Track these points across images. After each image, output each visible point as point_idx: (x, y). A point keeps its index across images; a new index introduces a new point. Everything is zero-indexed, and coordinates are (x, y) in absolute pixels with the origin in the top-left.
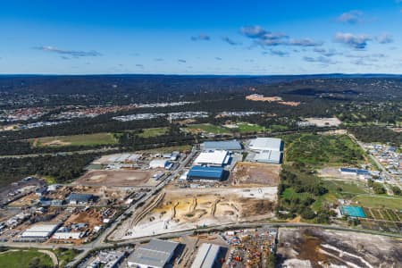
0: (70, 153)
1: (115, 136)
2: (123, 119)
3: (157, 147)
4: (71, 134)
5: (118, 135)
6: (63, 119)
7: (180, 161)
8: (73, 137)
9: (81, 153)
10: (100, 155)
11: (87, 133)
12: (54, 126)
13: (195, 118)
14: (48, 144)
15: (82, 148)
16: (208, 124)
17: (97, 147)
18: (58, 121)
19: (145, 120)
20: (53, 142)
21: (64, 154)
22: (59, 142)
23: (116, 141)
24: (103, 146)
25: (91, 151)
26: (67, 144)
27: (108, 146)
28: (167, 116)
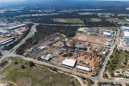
0: (68, 25)
1: (82, 20)
2: (81, 14)
3: (101, 26)
4: (66, 18)
5: (83, 20)
7: (115, 34)
8: (68, 19)
9: (72, 25)
11: (70, 18)
12: (58, 15)
13: (109, 16)
15: (71, 24)
16: (116, 19)
18: (59, 13)
19: (90, 15)
20: (61, 20)
21: (66, 25)
22: (62, 20)
23: (83, 22)
24: (79, 24)
25: (75, 25)
27: (81, 24)
28: (97, 14)
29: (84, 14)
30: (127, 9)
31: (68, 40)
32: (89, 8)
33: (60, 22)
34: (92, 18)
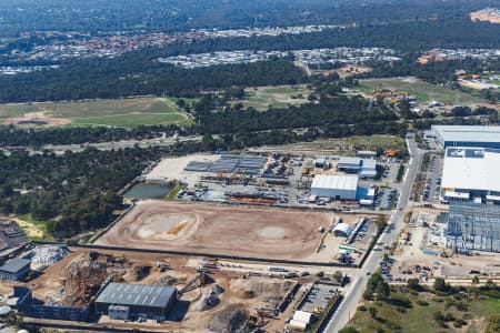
0: (76, 149)
1: (181, 104)
2: (187, 62)
3: (304, 139)
4: (68, 98)
5: (189, 102)
6: (41, 62)
7: (389, 180)
8: (84, 105)
9: (103, 146)
10: (156, 154)
11: (104, 96)
12: (16, 78)
13: (366, 64)
14: (16, 120)
15: (101, 134)
16: (410, 80)
17: (142, 132)
18: (27, 64)
19: (242, 67)
20: (29, 116)
21: (60, 151)
22: (40, 115)
23: (186, 118)
24: (158, 130)
25: (131, 143)
26: (63, 122)
27: (171, 130)
28: (293, 58)
29: (207, 60)
30: (474, 16)
31: (59, 258)
32: (248, 23)
33: (21, 132)
34: (256, 84)
